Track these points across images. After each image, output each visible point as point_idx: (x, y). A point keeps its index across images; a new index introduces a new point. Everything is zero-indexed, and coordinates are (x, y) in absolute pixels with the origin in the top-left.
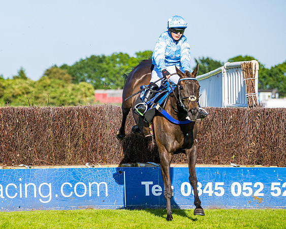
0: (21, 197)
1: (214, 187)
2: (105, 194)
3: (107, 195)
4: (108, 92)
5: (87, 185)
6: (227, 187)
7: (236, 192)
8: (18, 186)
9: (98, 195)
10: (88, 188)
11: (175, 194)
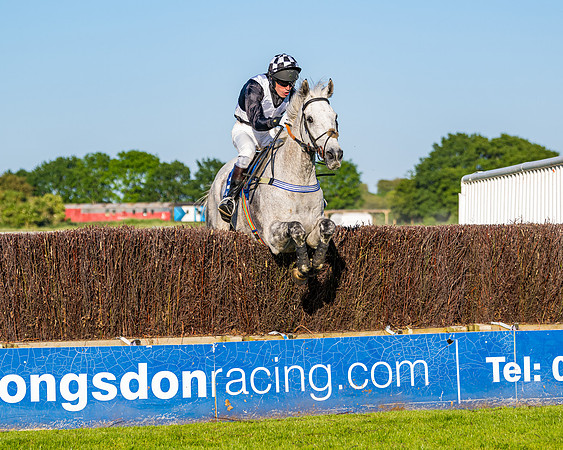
0: (278, 391)
2: (424, 382)
3: (427, 383)
4: (82, 207)
5: (393, 367)
8: (272, 371)
9: (413, 384)
10: (394, 371)
11: (542, 377)
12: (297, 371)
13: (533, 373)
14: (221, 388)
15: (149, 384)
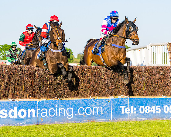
0: (57, 116)
1: (155, 108)
2: (101, 113)
5: (92, 109)
6: (162, 108)
7: (166, 111)
8: (55, 109)
10: (92, 110)
11: (136, 112)
12: (63, 109)
13: (134, 111)
14: (39, 115)
15: (18, 113)
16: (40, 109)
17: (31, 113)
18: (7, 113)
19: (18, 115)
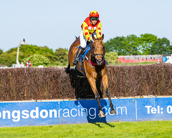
0: (79, 116)
2: (125, 113)
3: (126, 114)
4: (125, 57)
5: (116, 109)
8: (77, 110)
9: (122, 114)
11: (163, 112)
14: (61, 115)
15: (39, 114)
16: (61, 109)
17: (53, 113)
18: (29, 113)
19: (39, 116)
